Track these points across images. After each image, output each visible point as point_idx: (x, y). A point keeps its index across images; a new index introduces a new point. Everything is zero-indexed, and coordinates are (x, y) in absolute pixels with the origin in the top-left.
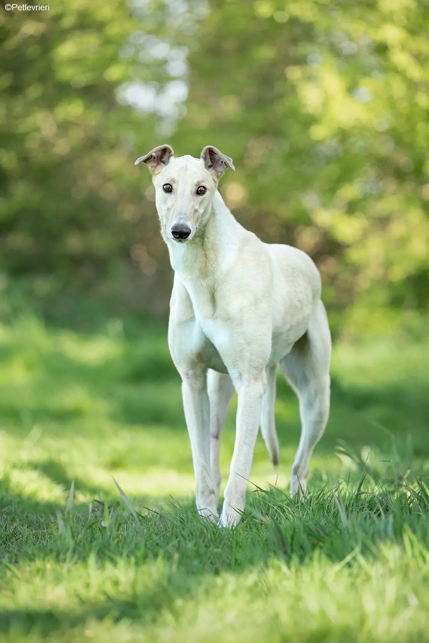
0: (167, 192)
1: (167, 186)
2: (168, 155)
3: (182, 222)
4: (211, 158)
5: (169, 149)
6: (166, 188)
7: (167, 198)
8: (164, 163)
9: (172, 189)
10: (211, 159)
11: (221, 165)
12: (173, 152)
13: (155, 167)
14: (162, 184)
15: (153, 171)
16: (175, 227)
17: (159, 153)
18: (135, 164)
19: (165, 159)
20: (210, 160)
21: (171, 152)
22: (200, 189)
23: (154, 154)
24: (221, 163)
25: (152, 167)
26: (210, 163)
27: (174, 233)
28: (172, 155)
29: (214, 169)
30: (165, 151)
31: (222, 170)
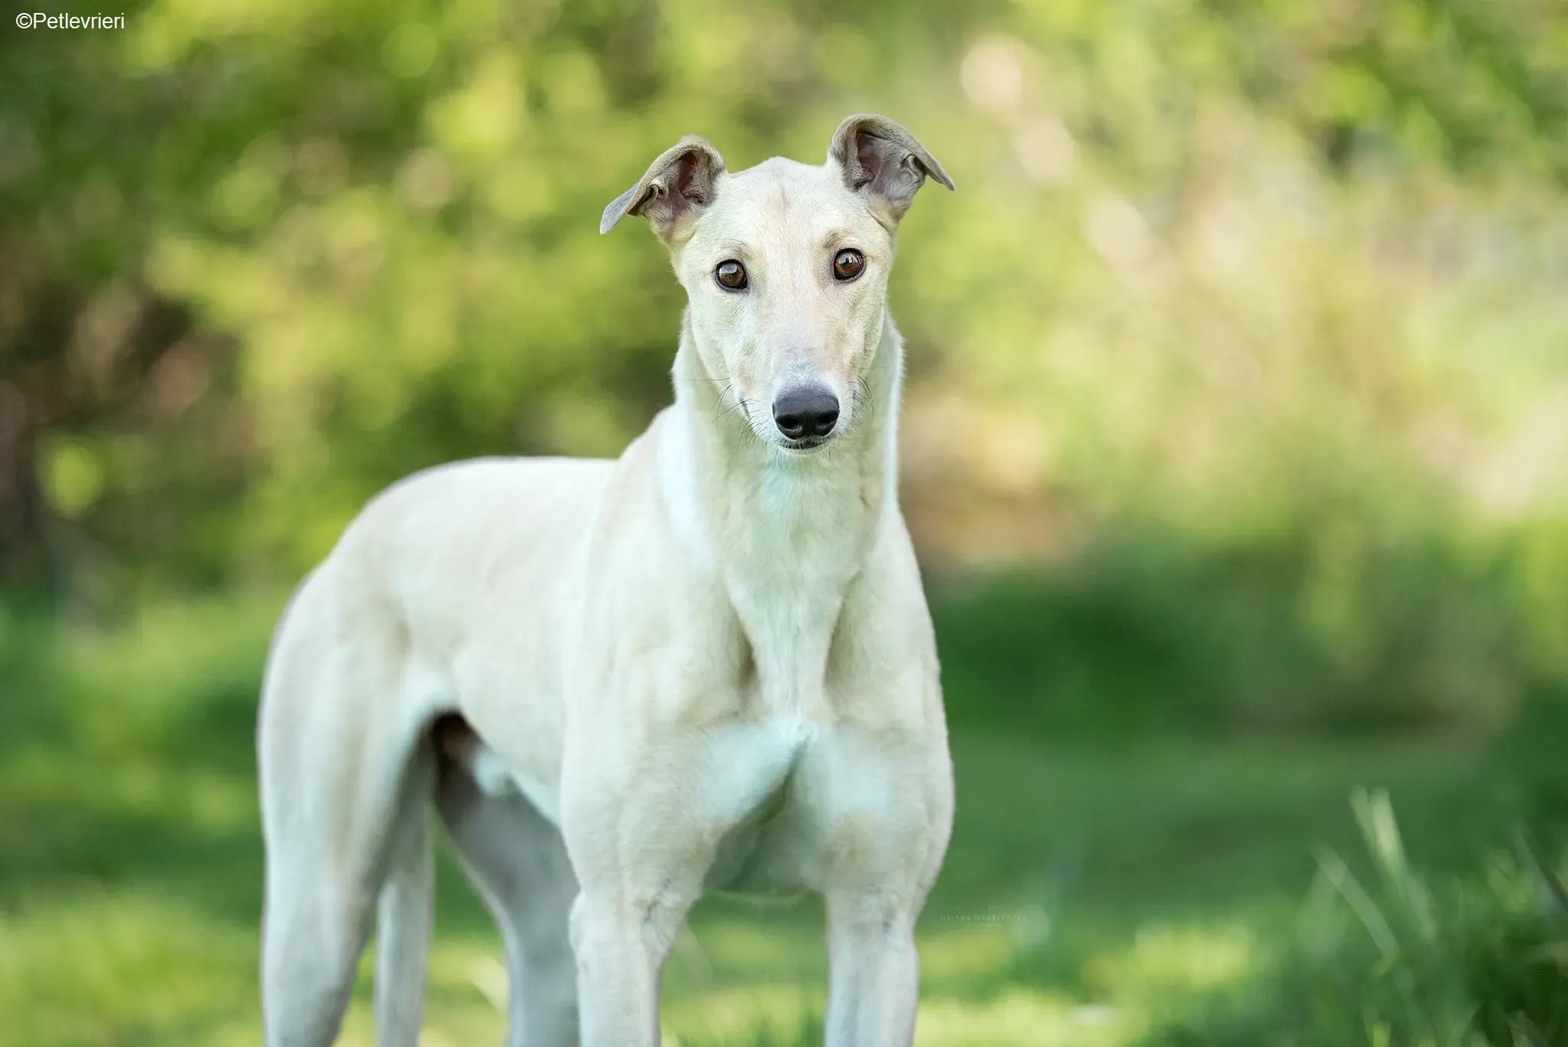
0: (733, 287)
1: (727, 266)
2: (705, 172)
3: (802, 379)
4: (863, 154)
5: (702, 150)
6: (726, 275)
7: (735, 311)
8: (699, 200)
9: (745, 272)
10: (861, 159)
11: (898, 176)
12: (719, 158)
13: (673, 220)
14: (710, 265)
15: (668, 236)
16: (785, 400)
17: (674, 171)
18: (601, 232)
19: (697, 184)
20: (859, 164)
21: (709, 159)
22: (841, 261)
23: (657, 182)
24: (899, 166)
25: (661, 221)
26: (858, 173)
27: (785, 422)
28: (719, 171)
29: (879, 190)
30: (689, 160)
31: (908, 188)
